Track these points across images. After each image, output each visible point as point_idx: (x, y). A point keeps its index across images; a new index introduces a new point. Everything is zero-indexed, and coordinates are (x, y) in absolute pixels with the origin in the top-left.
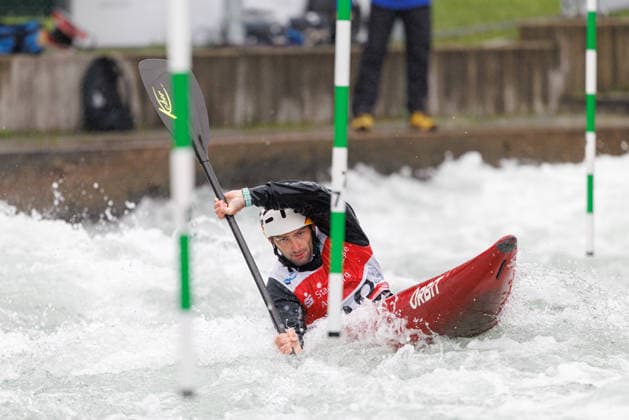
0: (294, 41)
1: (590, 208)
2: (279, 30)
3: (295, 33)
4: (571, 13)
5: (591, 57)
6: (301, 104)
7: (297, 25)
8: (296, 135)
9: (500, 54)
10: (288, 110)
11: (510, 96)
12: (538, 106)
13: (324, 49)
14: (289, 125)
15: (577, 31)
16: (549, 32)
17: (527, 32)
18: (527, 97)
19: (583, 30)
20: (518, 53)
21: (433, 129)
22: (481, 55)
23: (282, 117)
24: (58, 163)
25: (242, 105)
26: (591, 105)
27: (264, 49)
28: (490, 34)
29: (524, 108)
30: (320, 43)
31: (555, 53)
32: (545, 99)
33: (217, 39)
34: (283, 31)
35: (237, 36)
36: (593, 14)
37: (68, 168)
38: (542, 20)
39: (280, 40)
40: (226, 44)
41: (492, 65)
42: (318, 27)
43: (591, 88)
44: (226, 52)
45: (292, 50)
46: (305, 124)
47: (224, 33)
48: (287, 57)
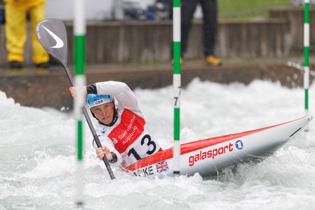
0: (150, 18)
1: (307, 107)
2: (142, 12)
3: (150, 14)
4: (297, 3)
5: (307, 27)
6: (154, 51)
7: (152, 9)
8: (150, 68)
9: (259, 25)
10: (146, 55)
11: (264, 48)
12: (279, 52)
13: (166, 22)
14: (147, 62)
15: (300, 13)
16: (285, 14)
17: (273, 14)
18: (273, 48)
19: (303, 12)
20: (268, 25)
21: (220, 64)
22: (249, 25)
23: (143, 58)
24: (24, 82)
25: (122, 52)
26: (306, 52)
27: (134, 22)
28: (253, 14)
29: (271, 53)
30: (163, 19)
31: (288, 24)
32: (283, 49)
33: (109, 16)
34: (144, 13)
35: (120, 15)
36: (308, 4)
37: (30, 85)
38: (282, 7)
39: (143, 17)
40: (113, 19)
41: (255, 32)
42: (163, 11)
43: (307, 43)
44: (114, 24)
45: (149, 22)
46: (156, 61)
47: (113, 14)
48: (146, 27)
